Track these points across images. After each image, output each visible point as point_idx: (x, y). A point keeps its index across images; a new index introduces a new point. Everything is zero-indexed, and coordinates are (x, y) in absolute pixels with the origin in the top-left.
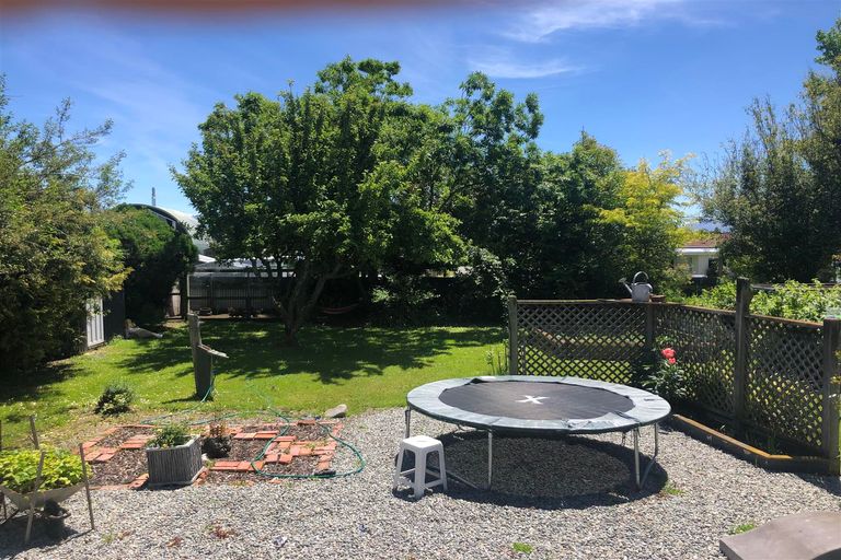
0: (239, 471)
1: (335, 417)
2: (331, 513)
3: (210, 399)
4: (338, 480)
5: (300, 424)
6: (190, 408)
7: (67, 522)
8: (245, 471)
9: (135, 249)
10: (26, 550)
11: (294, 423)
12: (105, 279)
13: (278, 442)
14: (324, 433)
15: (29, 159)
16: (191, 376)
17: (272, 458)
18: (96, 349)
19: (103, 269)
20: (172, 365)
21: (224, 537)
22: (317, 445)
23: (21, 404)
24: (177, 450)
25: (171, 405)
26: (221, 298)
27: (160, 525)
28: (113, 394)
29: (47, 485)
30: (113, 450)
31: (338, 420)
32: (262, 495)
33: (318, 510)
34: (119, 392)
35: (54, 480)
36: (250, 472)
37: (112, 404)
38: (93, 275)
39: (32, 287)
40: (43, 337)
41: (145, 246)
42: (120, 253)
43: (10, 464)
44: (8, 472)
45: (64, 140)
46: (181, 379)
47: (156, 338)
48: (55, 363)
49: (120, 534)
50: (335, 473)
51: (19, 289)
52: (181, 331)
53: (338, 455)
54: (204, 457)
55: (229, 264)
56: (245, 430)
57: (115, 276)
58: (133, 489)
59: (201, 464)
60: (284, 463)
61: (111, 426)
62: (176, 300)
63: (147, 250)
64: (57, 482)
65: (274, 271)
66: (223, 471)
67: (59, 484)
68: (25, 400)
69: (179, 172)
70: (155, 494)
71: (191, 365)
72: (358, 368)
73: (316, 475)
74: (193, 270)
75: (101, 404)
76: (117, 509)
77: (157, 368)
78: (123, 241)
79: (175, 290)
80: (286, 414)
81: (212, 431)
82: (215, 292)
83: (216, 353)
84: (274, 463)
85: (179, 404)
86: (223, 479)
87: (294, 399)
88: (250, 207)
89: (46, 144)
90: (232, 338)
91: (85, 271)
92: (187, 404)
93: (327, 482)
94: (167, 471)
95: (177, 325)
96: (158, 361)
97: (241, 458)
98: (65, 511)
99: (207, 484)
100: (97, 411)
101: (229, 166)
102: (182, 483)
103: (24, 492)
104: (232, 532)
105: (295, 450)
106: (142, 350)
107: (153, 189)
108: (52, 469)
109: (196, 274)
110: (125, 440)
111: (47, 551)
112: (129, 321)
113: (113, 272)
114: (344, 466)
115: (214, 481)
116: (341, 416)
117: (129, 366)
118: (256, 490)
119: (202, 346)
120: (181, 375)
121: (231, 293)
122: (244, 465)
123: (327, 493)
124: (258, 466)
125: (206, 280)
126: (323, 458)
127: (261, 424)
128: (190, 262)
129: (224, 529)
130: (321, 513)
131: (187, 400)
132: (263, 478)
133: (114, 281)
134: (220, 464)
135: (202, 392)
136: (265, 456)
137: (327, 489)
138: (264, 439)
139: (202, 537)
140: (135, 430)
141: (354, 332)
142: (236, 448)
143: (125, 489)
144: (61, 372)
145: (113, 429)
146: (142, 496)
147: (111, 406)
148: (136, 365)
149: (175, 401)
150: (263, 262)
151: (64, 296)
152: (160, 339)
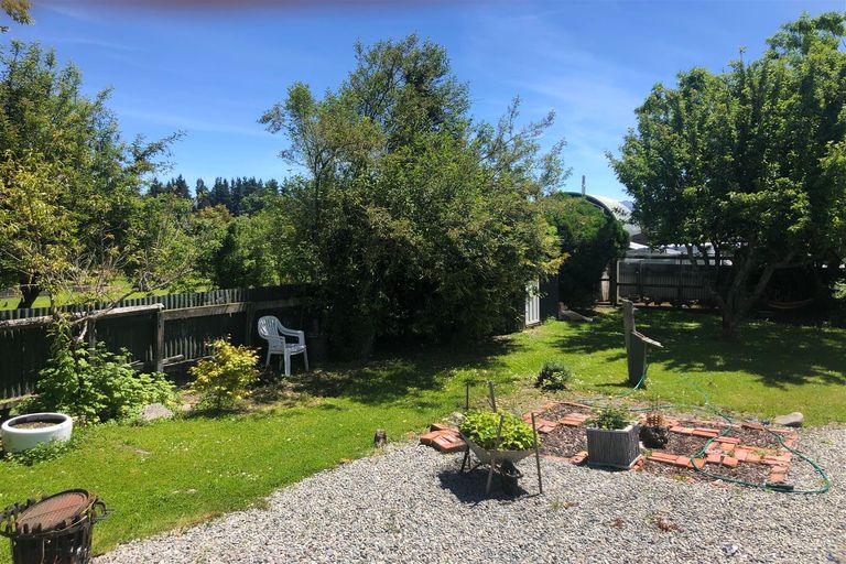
0: (679, 466)
1: (789, 425)
2: (790, 531)
3: (643, 387)
4: (797, 497)
5: (745, 428)
6: (622, 395)
7: (519, 482)
8: (683, 467)
9: (570, 235)
10: (487, 499)
11: (737, 425)
12: (544, 263)
13: (721, 443)
14: (776, 441)
15: (485, 155)
16: (623, 361)
17: (715, 457)
18: (533, 328)
19: (542, 254)
20: (603, 349)
21: (667, 530)
22: (769, 454)
23: (475, 371)
24: (616, 433)
25: (604, 388)
26: (652, 286)
27: (601, 503)
28: (552, 372)
29: (505, 446)
30: (554, 424)
31: (792, 429)
32: (705, 495)
33: (774, 525)
34: (557, 370)
35: (510, 442)
36: (690, 468)
37: (550, 380)
38: (534, 260)
39: (485, 270)
40: (492, 314)
41: (579, 232)
42: (557, 238)
43: (476, 422)
44: (474, 428)
45: (513, 135)
46: (612, 363)
47: (586, 322)
48: (499, 337)
49: (565, 504)
50: (792, 488)
51: (475, 270)
52: (611, 317)
53: (795, 469)
54: (641, 445)
55: (662, 251)
56: (681, 424)
57: (552, 261)
58: (574, 463)
59: (638, 451)
60: (728, 466)
61: (549, 401)
62: (605, 285)
63: (580, 236)
64: (513, 444)
65: (712, 258)
66: (660, 462)
67: (514, 446)
68: (478, 368)
69: (615, 158)
70: (594, 472)
71: (624, 351)
72: (816, 374)
73: (768, 486)
74: (624, 257)
75: (540, 379)
76: (561, 480)
77: (589, 351)
78: (559, 227)
79: (605, 276)
80: (727, 413)
81: (649, 420)
82: (645, 279)
83: (650, 341)
84: (717, 464)
85: (612, 389)
86: (661, 470)
87: (736, 399)
88: (690, 190)
89: (499, 140)
90: (663, 327)
91: (528, 255)
92: (620, 390)
93: (783, 497)
94: (606, 452)
95: (606, 311)
96: (591, 344)
97: (679, 452)
98: (518, 472)
99: (645, 473)
100: (537, 386)
101: (667, 148)
102: (619, 466)
103: (487, 448)
104: (675, 527)
105: (741, 454)
106: (573, 333)
107: (584, 178)
108: (509, 432)
109: (626, 260)
110: (563, 416)
111: (504, 504)
112: (562, 304)
113: (551, 258)
114: (804, 481)
115: (652, 471)
116: (796, 425)
117: (563, 346)
118: (699, 489)
119: (636, 333)
120: (611, 360)
121: (661, 281)
122: (683, 460)
123: (784, 509)
124: (699, 463)
125: (636, 267)
126: (776, 469)
127: (698, 420)
128: (621, 248)
129: (665, 521)
130: (777, 529)
131: (619, 385)
132: (705, 478)
133: (552, 265)
134: (657, 454)
135: (635, 379)
136: (706, 455)
137: (783, 504)
138: (703, 437)
139: (644, 525)
140: (572, 407)
141: (808, 332)
142: (673, 441)
143: (566, 462)
144: (504, 346)
145: (552, 404)
146: (583, 472)
147: (550, 383)
148: (569, 345)
149: (608, 385)
150: (701, 249)
151: (510, 278)
152: (591, 323)
